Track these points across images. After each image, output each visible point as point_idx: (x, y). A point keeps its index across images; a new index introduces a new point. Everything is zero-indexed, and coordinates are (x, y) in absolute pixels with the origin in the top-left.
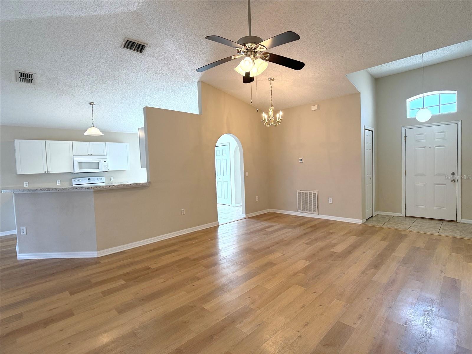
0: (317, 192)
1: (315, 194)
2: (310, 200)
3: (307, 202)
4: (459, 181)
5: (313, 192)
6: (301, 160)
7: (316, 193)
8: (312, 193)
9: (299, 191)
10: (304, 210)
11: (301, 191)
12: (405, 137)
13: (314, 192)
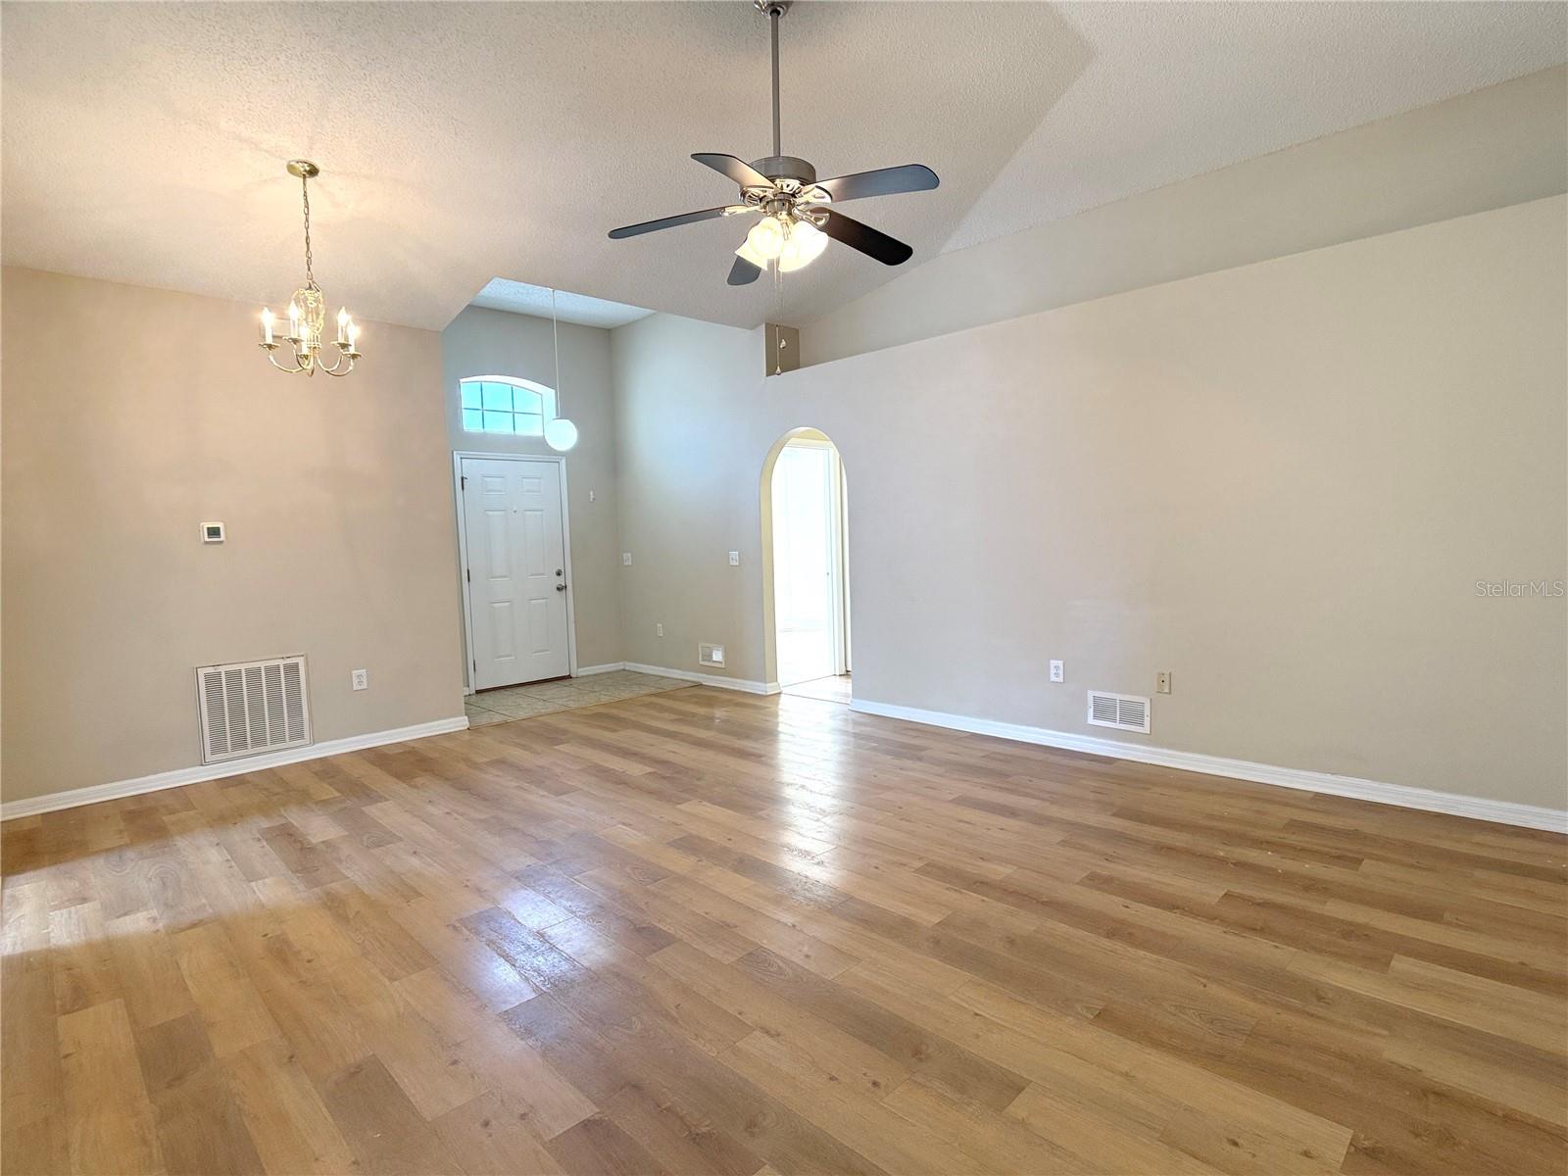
0: (301, 661)
1: (293, 669)
2: (275, 699)
3: (257, 709)
4: (570, 587)
5: (281, 663)
6: (214, 532)
7: (296, 665)
8: (278, 667)
9: (211, 670)
10: (244, 746)
11: (223, 669)
12: (462, 479)
13: (289, 661)
